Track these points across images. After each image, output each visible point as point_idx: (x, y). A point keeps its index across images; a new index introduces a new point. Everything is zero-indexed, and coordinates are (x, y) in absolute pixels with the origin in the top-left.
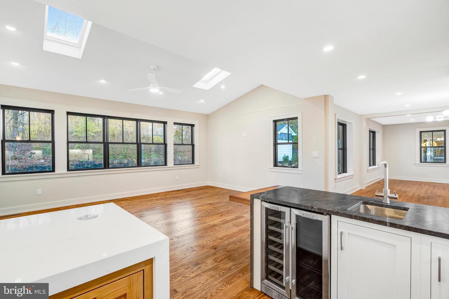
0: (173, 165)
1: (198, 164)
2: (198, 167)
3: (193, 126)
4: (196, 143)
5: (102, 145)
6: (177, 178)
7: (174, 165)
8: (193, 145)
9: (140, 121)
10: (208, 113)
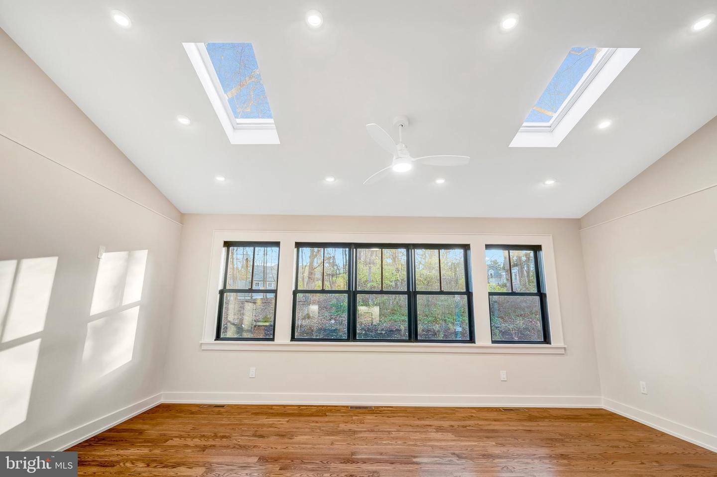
0: (490, 344)
1: (562, 345)
2: (562, 351)
3: (537, 249)
4: (550, 289)
5: (346, 295)
6: (503, 376)
7: (493, 342)
8: (542, 296)
9: (412, 247)
10: (579, 215)
